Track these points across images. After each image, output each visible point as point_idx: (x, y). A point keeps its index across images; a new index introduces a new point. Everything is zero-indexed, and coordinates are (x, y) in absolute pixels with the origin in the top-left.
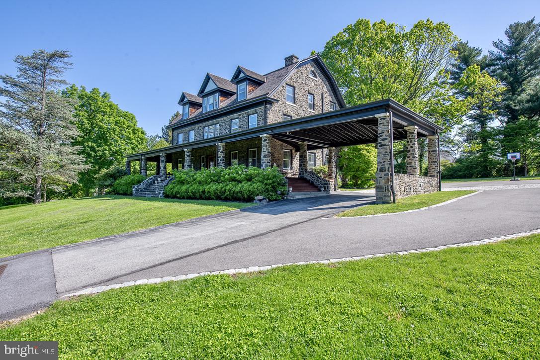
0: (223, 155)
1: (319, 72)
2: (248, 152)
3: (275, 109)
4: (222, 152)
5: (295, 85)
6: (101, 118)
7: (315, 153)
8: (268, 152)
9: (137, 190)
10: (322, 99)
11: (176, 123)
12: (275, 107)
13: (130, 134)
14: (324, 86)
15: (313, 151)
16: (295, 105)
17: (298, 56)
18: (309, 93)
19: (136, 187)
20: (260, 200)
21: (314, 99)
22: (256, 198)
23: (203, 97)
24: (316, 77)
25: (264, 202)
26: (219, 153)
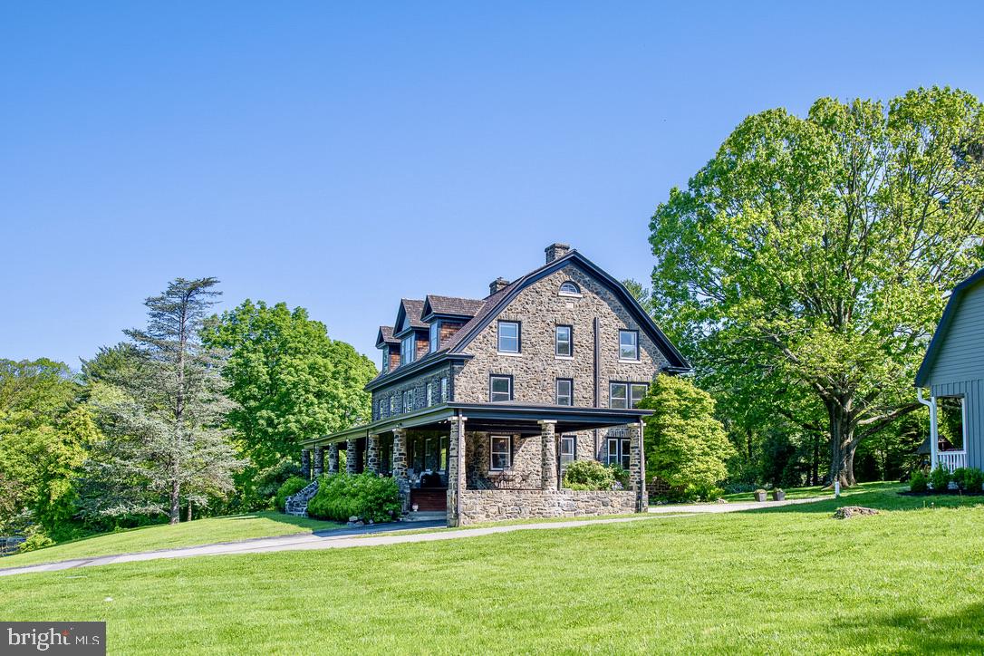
0: (374, 452)
1: (587, 279)
2: (439, 440)
3: (472, 368)
4: (373, 449)
5: (520, 317)
6: (289, 361)
7: (575, 437)
8: (400, 454)
9: (291, 505)
10: (595, 328)
11: (392, 374)
12: (470, 367)
13: (337, 389)
14: (603, 302)
15: (571, 434)
16: (521, 355)
17: (566, 244)
18: (557, 325)
19: (290, 500)
20: (355, 522)
21: (572, 333)
22: (351, 519)
23: (402, 337)
24: (579, 291)
25: (358, 524)
26: (369, 450)
